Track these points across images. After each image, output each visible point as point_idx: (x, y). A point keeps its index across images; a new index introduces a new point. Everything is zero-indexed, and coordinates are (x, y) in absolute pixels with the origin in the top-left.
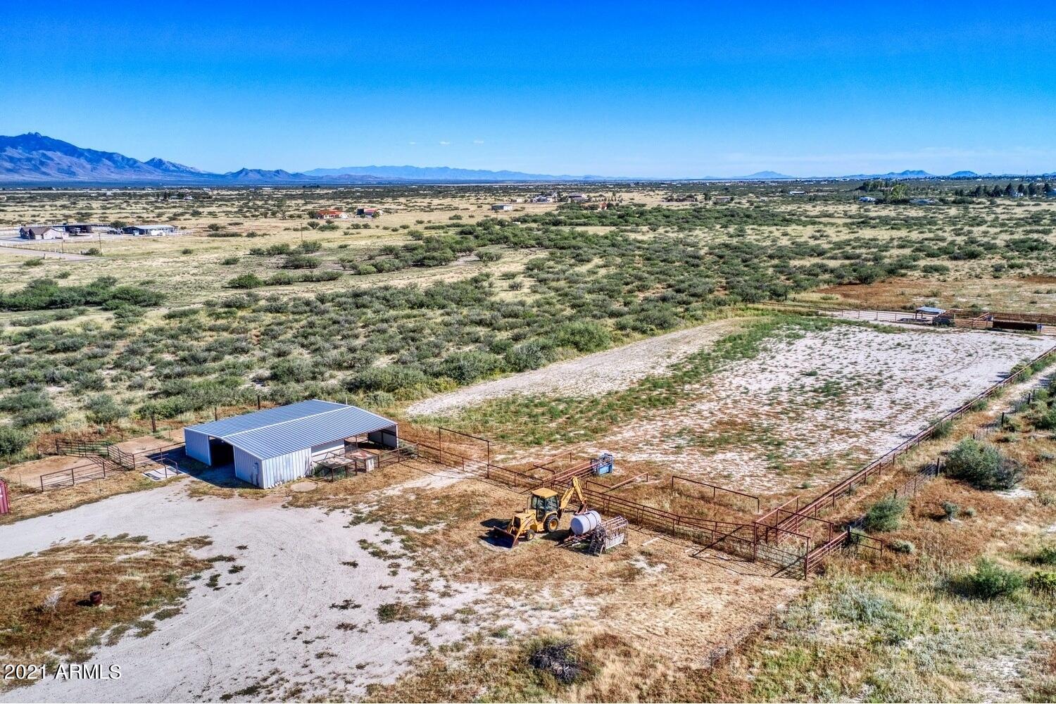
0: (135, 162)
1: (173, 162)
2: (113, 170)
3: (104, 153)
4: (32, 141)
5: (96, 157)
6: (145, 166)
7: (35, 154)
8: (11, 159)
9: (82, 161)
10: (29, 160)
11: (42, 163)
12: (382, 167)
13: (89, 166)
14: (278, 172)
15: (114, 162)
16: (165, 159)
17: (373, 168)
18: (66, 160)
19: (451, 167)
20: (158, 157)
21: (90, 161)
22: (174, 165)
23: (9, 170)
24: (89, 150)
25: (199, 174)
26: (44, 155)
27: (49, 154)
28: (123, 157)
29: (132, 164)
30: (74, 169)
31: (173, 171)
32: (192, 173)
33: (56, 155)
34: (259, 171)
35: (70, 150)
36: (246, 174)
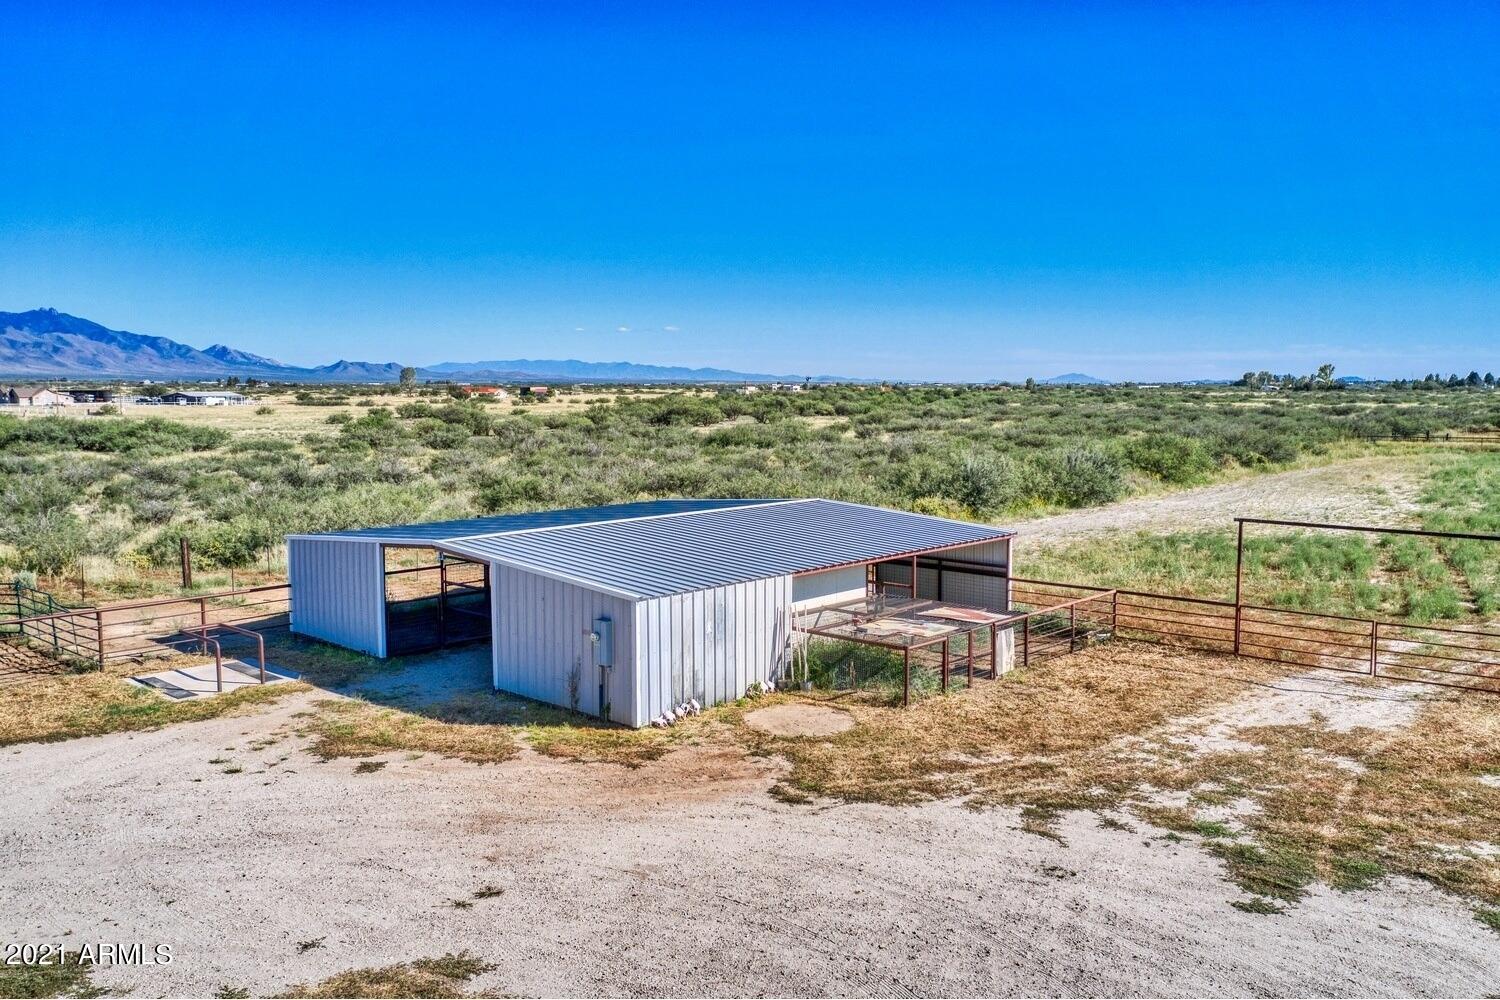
0: (189, 350)
1: (243, 351)
2: (155, 360)
3: (145, 338)
4: (45, 321)
5: (133, 342)
6: (201, 356)
7: (47, 338)
8: (13, 344)
9: (114, 347)
10: (38, 345)
11: (56, 350)
12: (536, 362)
13: (122, 355)
14: (389, 366)
15: (159, 350)
16: (231, 347)
17: (523, 363)
18: (90, 347)
19: (634, 363)
20: (222, 344)
21: (124, 348)
22: (243, 355)
23: (8, 359)
24: (124, 334)
25: (277, 368)
26: (60, 339)
27: (67, 337)
28: (172, 344)
29: (183, 352)
30: (102, 358)
31: (241, 363)
32: (269, 367)
33: (77, 340)
34: (363, 365)
35: (98, 333)
36: (346, 368)
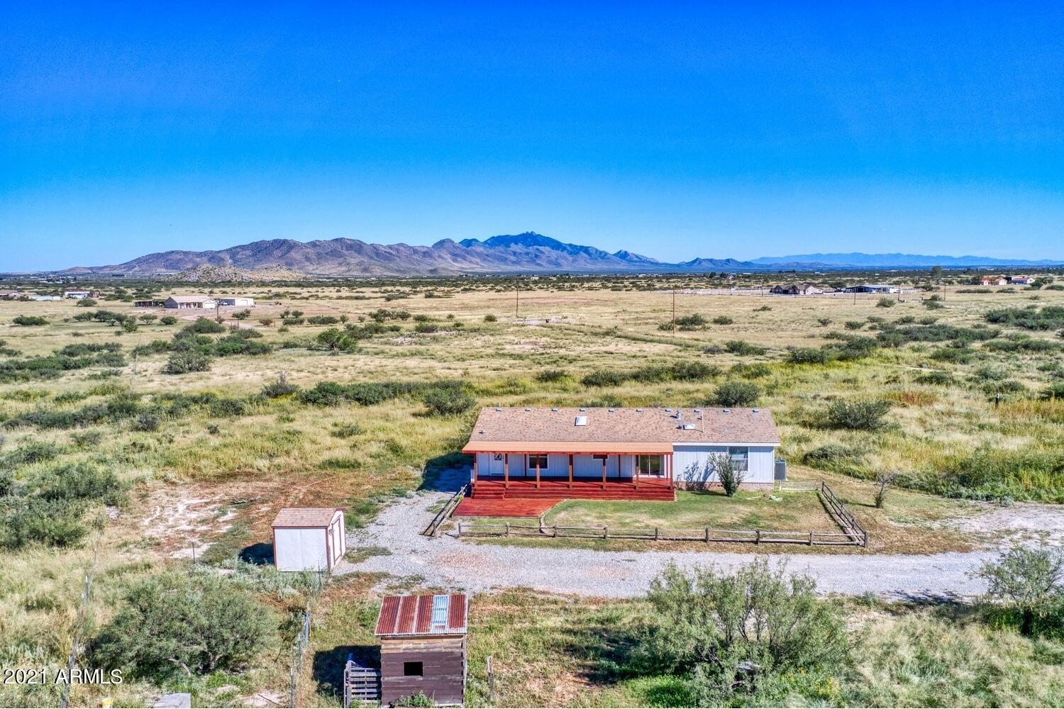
0: (606, 254)
1: (636, 253)
2: (588, 261)
3: (582, 247)
4: (529, 239)
5: (575, 250)
6: (614, 258)
7: (531, 249)
8: (515, 253)
9: (565, 253)
10: (527, 254)
11: (536, 256)
12: (828, 255)
13: (570, 258)
14: (728, 260)
15: (590, 254)
16: (630, 251)
17: (818, 255)
18: (554, 254)
20: (624, 249)
21: (571, 253)
22: (637, 257)
23: (514, 263)
24: (570, 245)
25: (657, 264)
26: (538, 249)
27: (541, 248)
28: (597, 250)
29: (603, 256)
30: (560, 261)
31: (636, 262)
32: (652, 263)
33: (546, 249)
34: (711, 261)
35: (557, 245)
36: (700, 263)
